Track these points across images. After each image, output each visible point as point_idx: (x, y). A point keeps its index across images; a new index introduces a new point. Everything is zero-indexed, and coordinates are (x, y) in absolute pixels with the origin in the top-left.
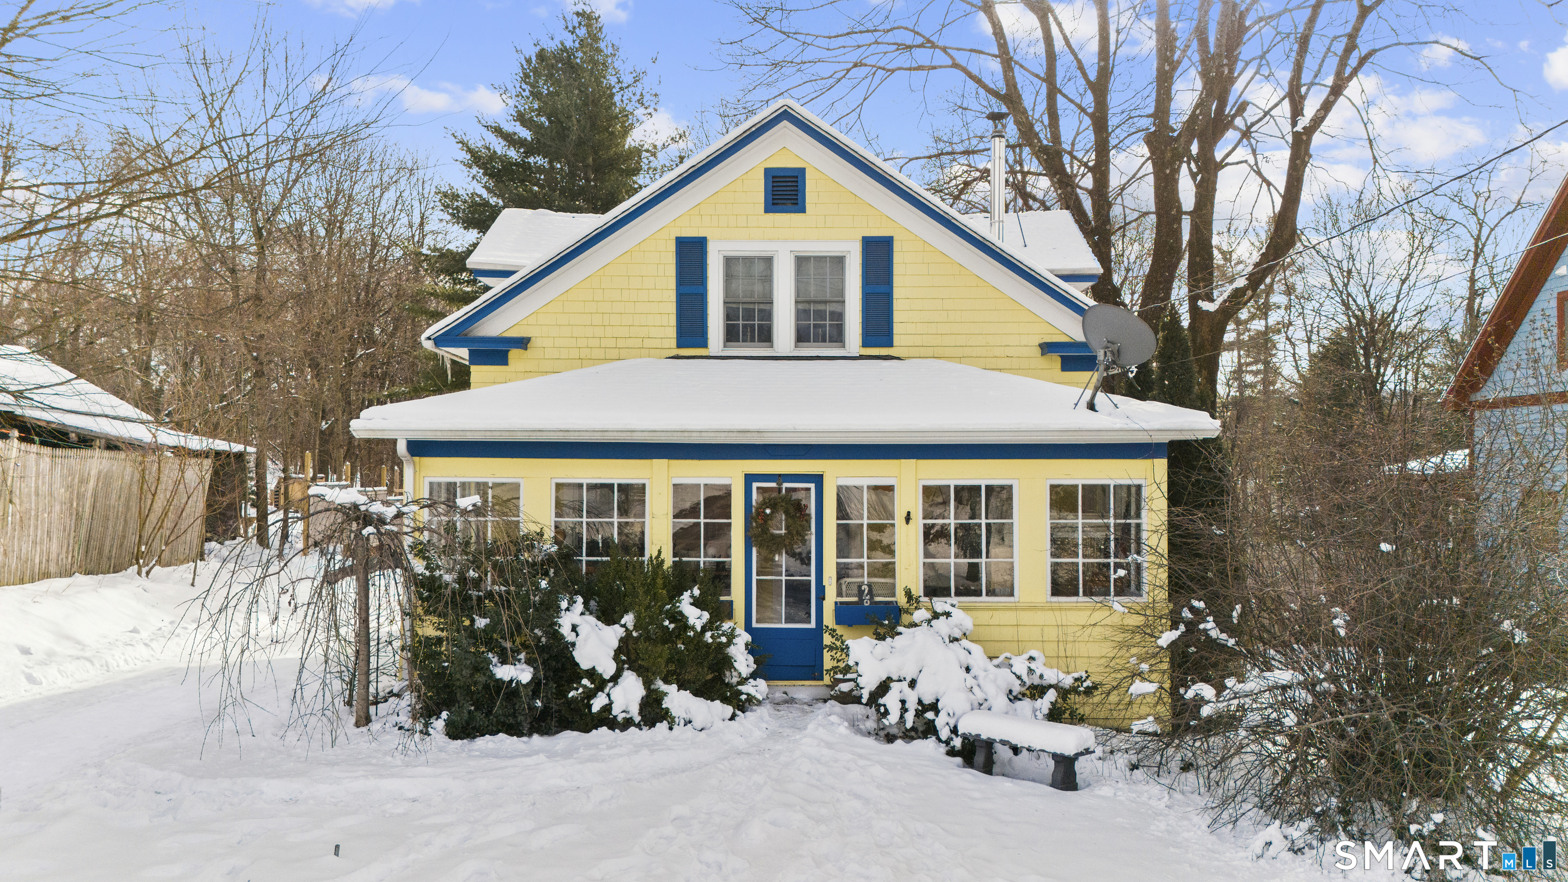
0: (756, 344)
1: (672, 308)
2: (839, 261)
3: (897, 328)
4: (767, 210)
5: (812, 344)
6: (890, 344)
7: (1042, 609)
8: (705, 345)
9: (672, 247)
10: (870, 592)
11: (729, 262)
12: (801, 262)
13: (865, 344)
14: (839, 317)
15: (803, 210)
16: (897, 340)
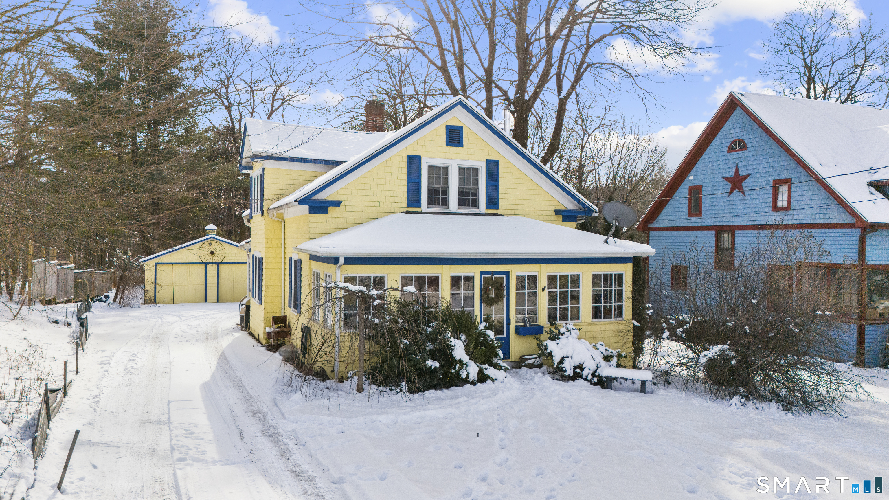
0: (441, 206)
1: (405, 189)
2: (476, 171)
3: (500, 201)
4: (447, 145)
5: (464, 207)
6: (497, 208)
7: (591, 325)
8: (420, 206)
9: (405, 160)
10: (529, 321)
11: (431, 168)
12: (461, 169)
13: (488, 208)
14: (475, 194)
15: (462, 146)
16: (500, 206)
